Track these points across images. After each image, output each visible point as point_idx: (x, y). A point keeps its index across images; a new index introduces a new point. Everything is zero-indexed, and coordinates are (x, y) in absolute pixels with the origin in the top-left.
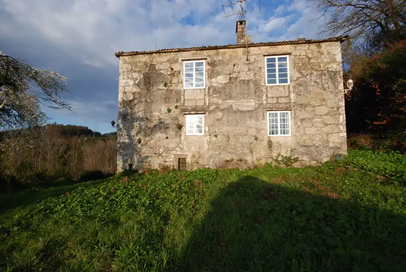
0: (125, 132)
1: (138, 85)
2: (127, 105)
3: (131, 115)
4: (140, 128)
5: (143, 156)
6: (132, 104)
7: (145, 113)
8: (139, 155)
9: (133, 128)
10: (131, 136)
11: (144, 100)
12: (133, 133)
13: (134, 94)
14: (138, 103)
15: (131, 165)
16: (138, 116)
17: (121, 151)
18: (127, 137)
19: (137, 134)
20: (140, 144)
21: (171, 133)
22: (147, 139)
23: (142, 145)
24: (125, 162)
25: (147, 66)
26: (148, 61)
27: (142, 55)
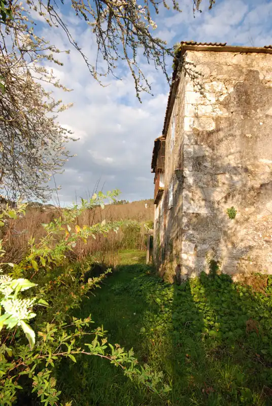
0: (199, 194)
1: (226, 105)
2: (202, 141)
3: (212, 159)
4: (232, 186)
5: (241, 245)
6: (214, 138)
7: (242, 157)
8: (233, 243)
9: (215, 186)
10: (213, 203)
11: (238, 133)
12: (218, 195)
13: (217, 120)
14: (226, 137)
15: (214, 265)
16: (225, 164)
17: (191, 232)
18: (203, 203)
19: (226, 198)
20: (233, 221)
22: (247, 209)
23: (237, 222)
24: (200, 255)
25: (243, 73)
26: (243, 64)
27: (229, 53)
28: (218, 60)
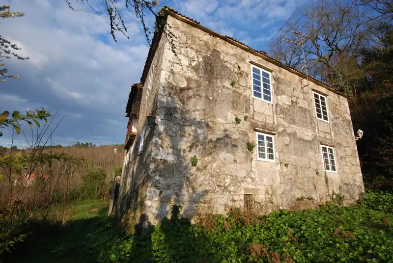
0: (167, 142)
1: (196, 69)
2: (175, 94)
3: (182, 111)
4: (196, 137)
5: (200, 190)
6: (185, 94)
7: (205, 115)
8: (193, 188)
9: (183, 136)
10: (180, 151)
11: (203, 94)
12: (184, 145)
13: (189, 80)
14: (194, 96)
15: (176, 210)
16: (192, 118)
17: (157, 178)
18: (171, 150)
19: (191, 147)
20: (195, 168)
21: (241, 153)
22: (206, 158)
23: (198, 169)
24: (163, 201)
25: (210, 50)
26: (210, 43)
27: (202, 31)
28: (192, 33)
